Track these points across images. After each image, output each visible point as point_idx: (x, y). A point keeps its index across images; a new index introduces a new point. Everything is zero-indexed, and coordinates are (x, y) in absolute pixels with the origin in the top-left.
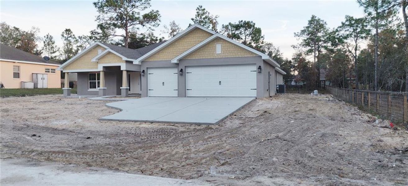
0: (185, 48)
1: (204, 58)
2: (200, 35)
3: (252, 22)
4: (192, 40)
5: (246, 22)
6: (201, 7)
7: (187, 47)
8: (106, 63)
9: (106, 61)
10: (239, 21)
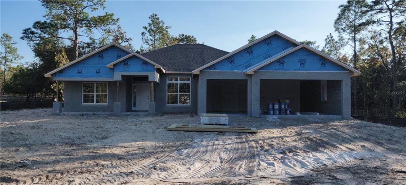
3: (193, 36)
5: (187, 36)
6: (156, 15)
10: (180, 35)
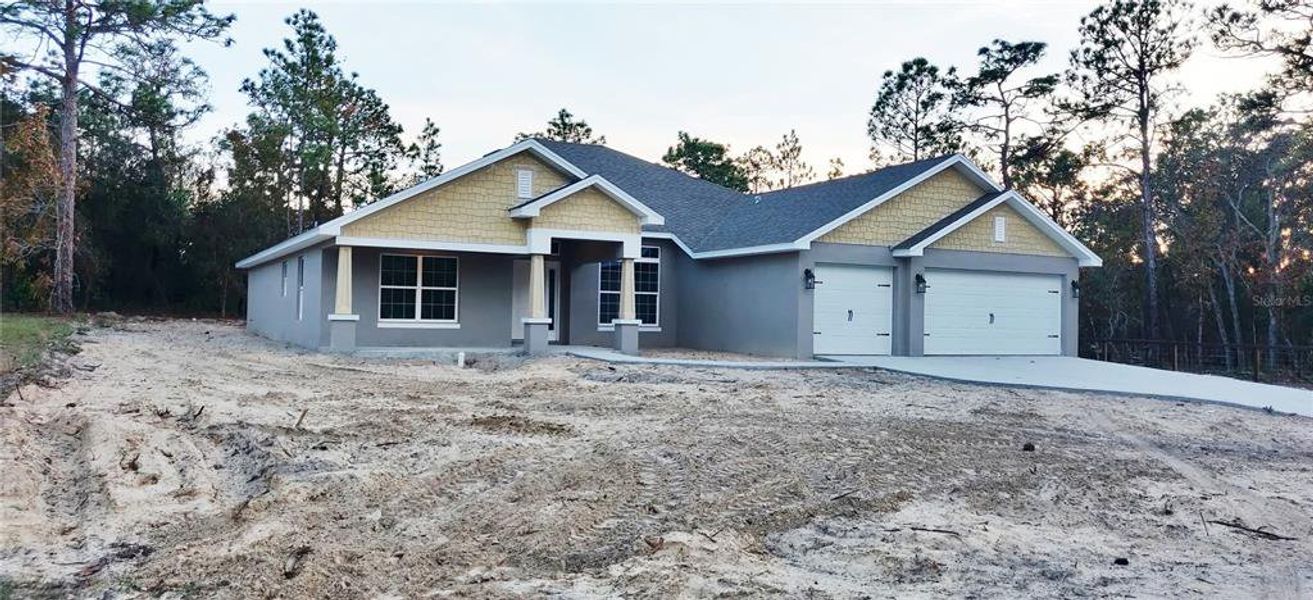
0: (918, 214)
1: (985, 249)
2: (954, 186)
4: (936, 196)
7: (922, 214)
8: (566, 226)
9: (565, 220)
